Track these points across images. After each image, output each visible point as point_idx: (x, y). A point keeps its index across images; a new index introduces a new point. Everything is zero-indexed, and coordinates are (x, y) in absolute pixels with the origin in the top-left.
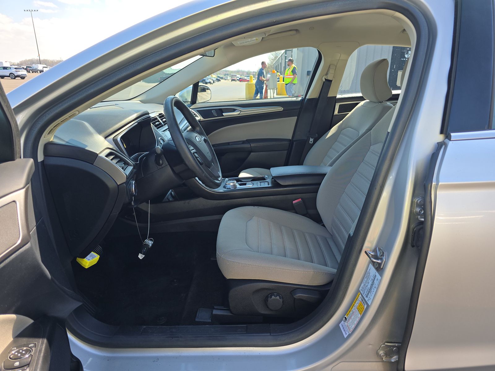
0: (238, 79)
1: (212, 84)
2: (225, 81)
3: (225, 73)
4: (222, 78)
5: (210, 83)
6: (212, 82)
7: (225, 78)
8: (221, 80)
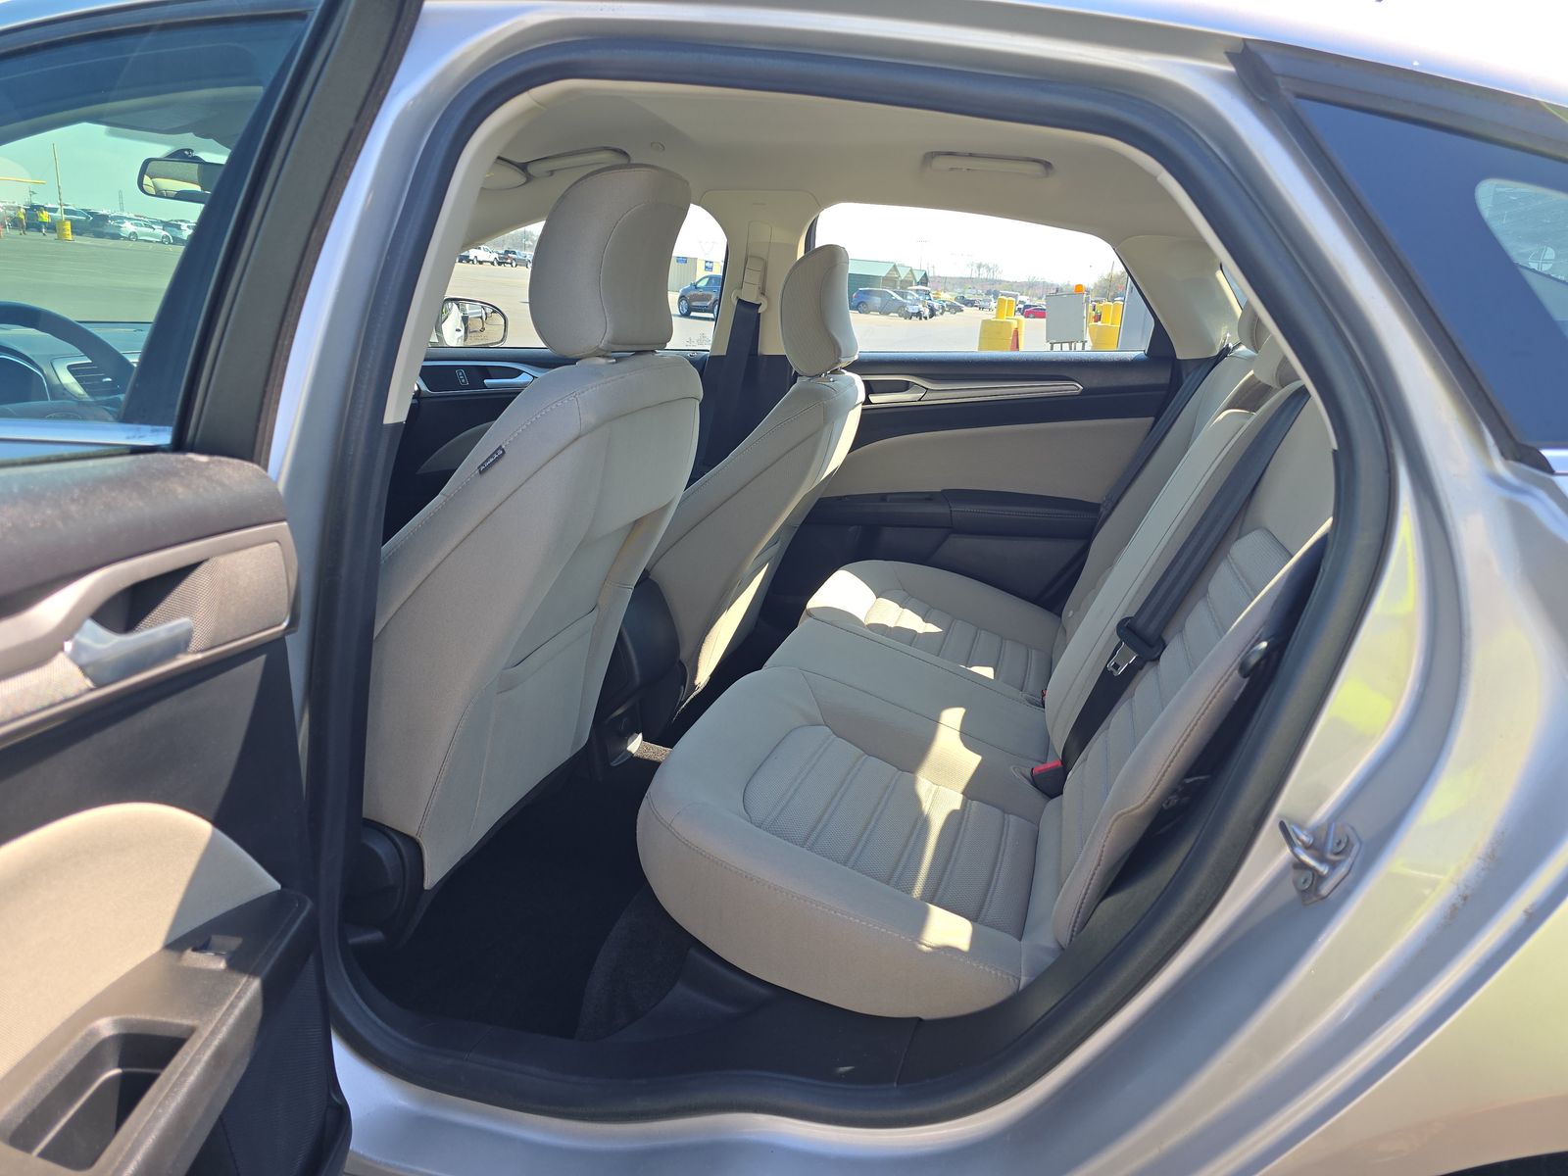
0: (1021, 306)
1: (926, 318)
2: (981, 312)
3: (989, 287)
4: (971, 303)
5: (919, 315)
6: (927, 312)
7: (982, 303)
8: (965, 308)
